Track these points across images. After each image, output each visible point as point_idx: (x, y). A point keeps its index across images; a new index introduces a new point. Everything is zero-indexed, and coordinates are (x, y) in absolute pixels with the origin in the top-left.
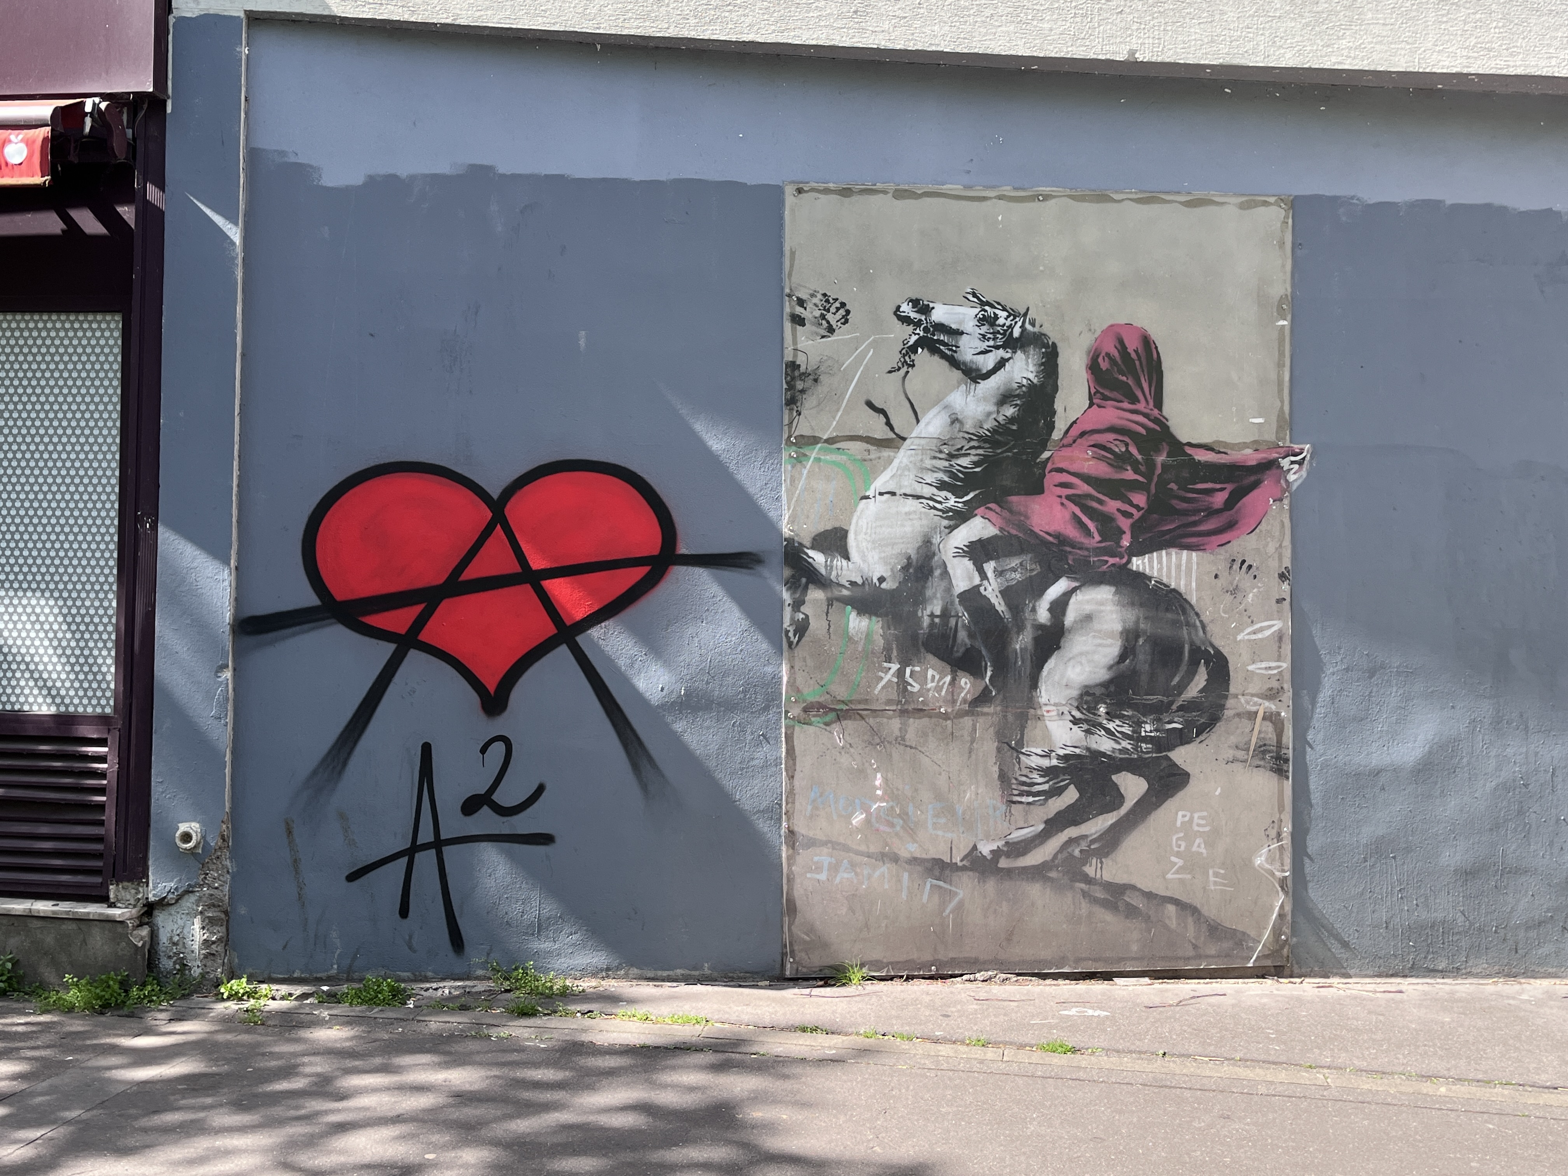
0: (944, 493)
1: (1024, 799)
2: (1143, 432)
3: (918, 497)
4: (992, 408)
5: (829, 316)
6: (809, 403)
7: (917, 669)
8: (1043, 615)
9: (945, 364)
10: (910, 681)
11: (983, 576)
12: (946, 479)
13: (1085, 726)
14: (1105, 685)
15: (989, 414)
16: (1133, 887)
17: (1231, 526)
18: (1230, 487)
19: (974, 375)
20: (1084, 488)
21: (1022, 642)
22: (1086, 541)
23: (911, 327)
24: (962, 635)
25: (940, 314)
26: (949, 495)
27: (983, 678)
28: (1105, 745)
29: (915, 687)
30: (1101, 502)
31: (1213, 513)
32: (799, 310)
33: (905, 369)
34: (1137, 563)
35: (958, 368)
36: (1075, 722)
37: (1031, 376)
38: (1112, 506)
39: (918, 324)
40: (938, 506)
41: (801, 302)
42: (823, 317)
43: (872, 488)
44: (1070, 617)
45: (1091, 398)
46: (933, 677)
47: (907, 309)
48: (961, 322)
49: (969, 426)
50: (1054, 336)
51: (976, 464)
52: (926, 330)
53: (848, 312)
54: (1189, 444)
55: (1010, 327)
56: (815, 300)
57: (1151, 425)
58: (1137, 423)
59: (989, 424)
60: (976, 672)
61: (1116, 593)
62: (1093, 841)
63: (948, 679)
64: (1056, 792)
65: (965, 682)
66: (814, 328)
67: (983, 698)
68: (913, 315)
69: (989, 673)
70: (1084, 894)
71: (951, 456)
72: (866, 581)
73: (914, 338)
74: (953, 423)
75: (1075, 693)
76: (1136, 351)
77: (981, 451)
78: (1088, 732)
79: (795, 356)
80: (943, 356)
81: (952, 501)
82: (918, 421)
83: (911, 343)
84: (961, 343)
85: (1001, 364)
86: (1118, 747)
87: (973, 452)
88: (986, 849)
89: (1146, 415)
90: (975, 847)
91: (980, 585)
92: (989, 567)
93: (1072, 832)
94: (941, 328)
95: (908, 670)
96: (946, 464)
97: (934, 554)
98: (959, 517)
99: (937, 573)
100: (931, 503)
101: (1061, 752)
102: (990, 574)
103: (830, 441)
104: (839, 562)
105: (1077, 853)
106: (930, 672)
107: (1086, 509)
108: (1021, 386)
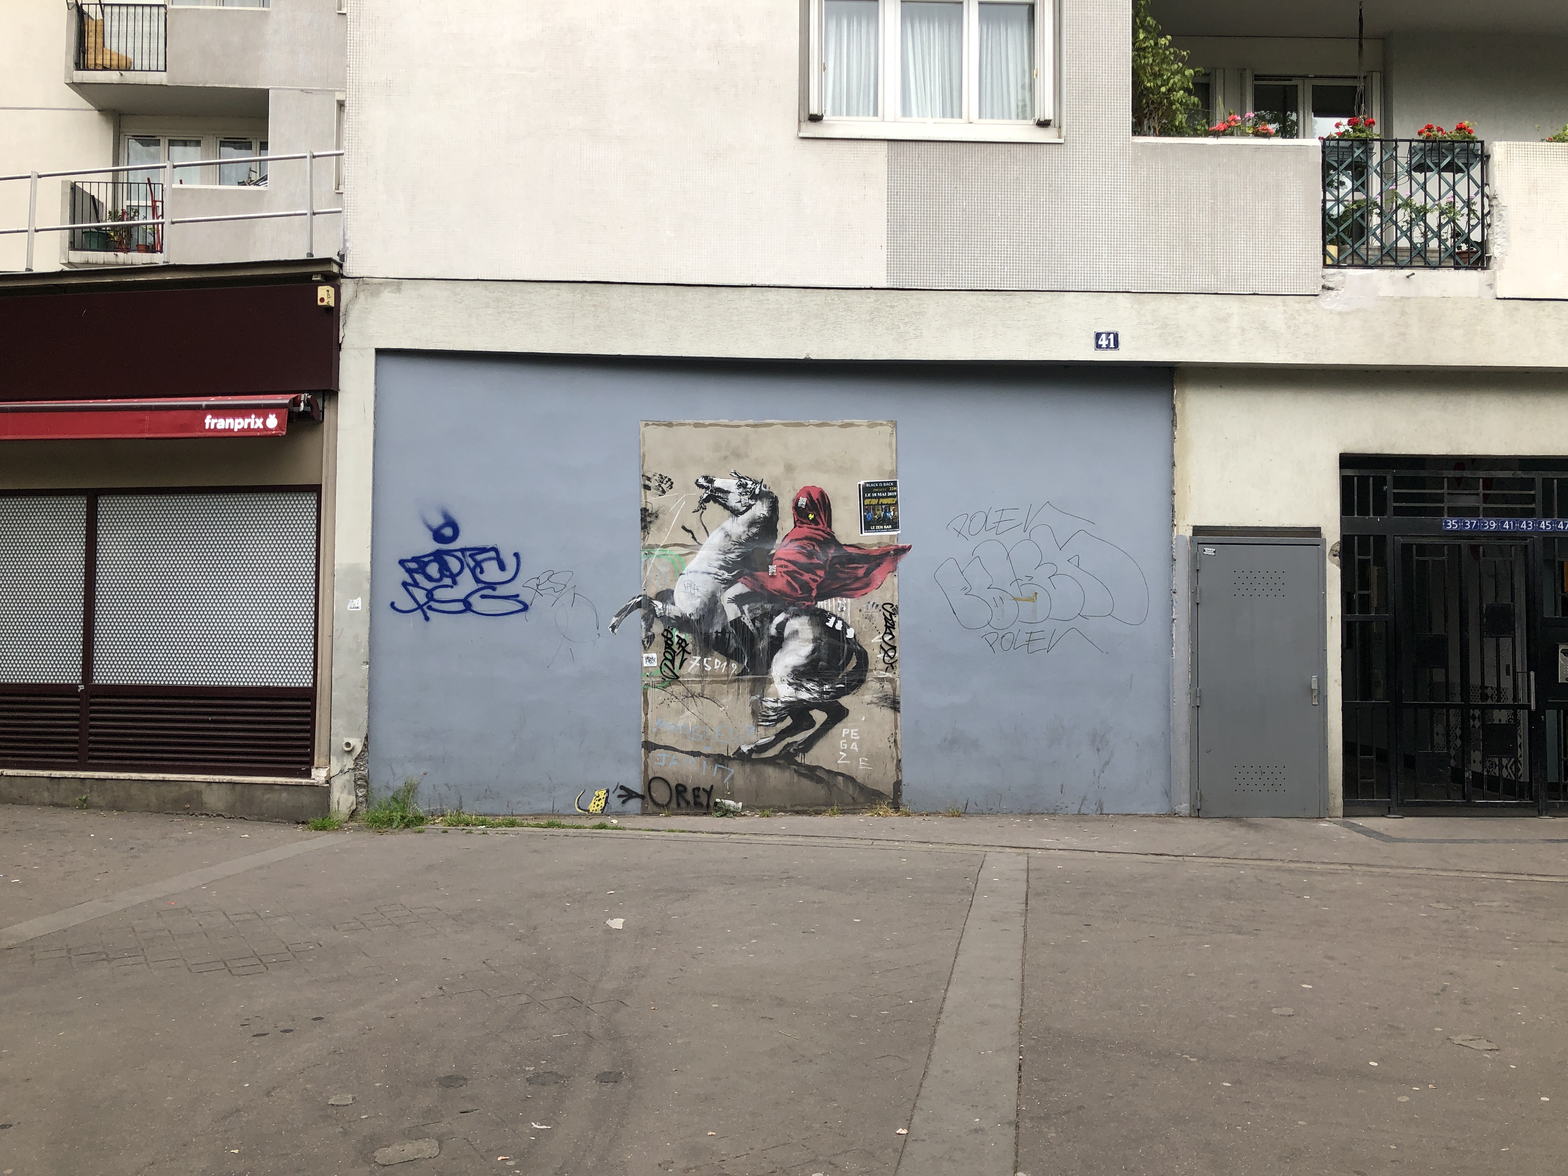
0: (722, 571)
1: (764, 724)
2: (822, 539)
3: (709, 574)
4: (746, 529)
5: (663, 485)
6: (653, 528)
7: (710, 659)
8: (773, 631)
9: (721, 507)
10: (706, 665)
11: (743, 612)
12: (723, 564)
13: (795, 686)
14: (804, 665)
15: (744, 532)
16: (821, 768)
17: (867, 585)
18: (866, 566)
19: (736, 513)
20: (792, 567)
21: (763, 644)
22: (794, 594)
23: (704, 490)
24: (732, 642)
25: (718, 483)
26: (725, 572)
27: (742, 662)
28: (804, 695)
29: (709, 668)
30: (801, 575)
31: (857, 579)
32: (647, 483)
33: (701, 510)
34: (821, 604)
35: (728, 510)
36: (790, 684)
37: (765, 513)
38: (807, 577)
39: (707, 488)
40: (720, 578)
41: (649, 479)
42: (660, 486)
43: (686, 569)
44: (786, 632)
45: (795, 523)
46: (718, 663)
47: (702, 481)
48: (729, 487)
49: (734, 538)
50: (776, 493)
51: (738, 556)
52: (711, 491)
53: (672, 483)
54: (845, 545)
55: (754, 489)
56: (656, 478)
57: (826, 536)
58: (818, 535)
59: (744, 537)
60: (740, 661)
61: (810, 619)
62: (800, 745)
63: (725, 664)
64: (781, 719)
65: (734, 666)
66: (656, 491)
67: (743, 673)
68: (705, 484)
69: (746, 661)
70: (796, 771)
71: (725, 553)
72: (683, 615)
73: (706, 495)
74: (726, 536)
75: (789, 670)
76: (818, 499)
77: (740, 550)
78: (796, 689)
79: (646, 505)
80: (721, 504)
81: (726, 575)
82: (708, 536)
83: (704, 497)
84: (729, 497)
85: (749, 507)
86: (812, 697)
87: (736, 551)
88: (745, 749)
89: (823, 531)
90: (740, 748)
91: (740, 617)
92: (746, 608)
93: (789, 740)
94: (719, 490)
95: (705, 660)
96: (723, 557)
97: (718, 601)
98: (729, 583)
99: (719, 611)
100: (716, 576)
101: (783, 700)
102: (746, 611)
103: (665, 546)
104: (669, 607)
105: (792, 750)
106: (716, 661)
107: (794, 578)
108: (760, 518)
